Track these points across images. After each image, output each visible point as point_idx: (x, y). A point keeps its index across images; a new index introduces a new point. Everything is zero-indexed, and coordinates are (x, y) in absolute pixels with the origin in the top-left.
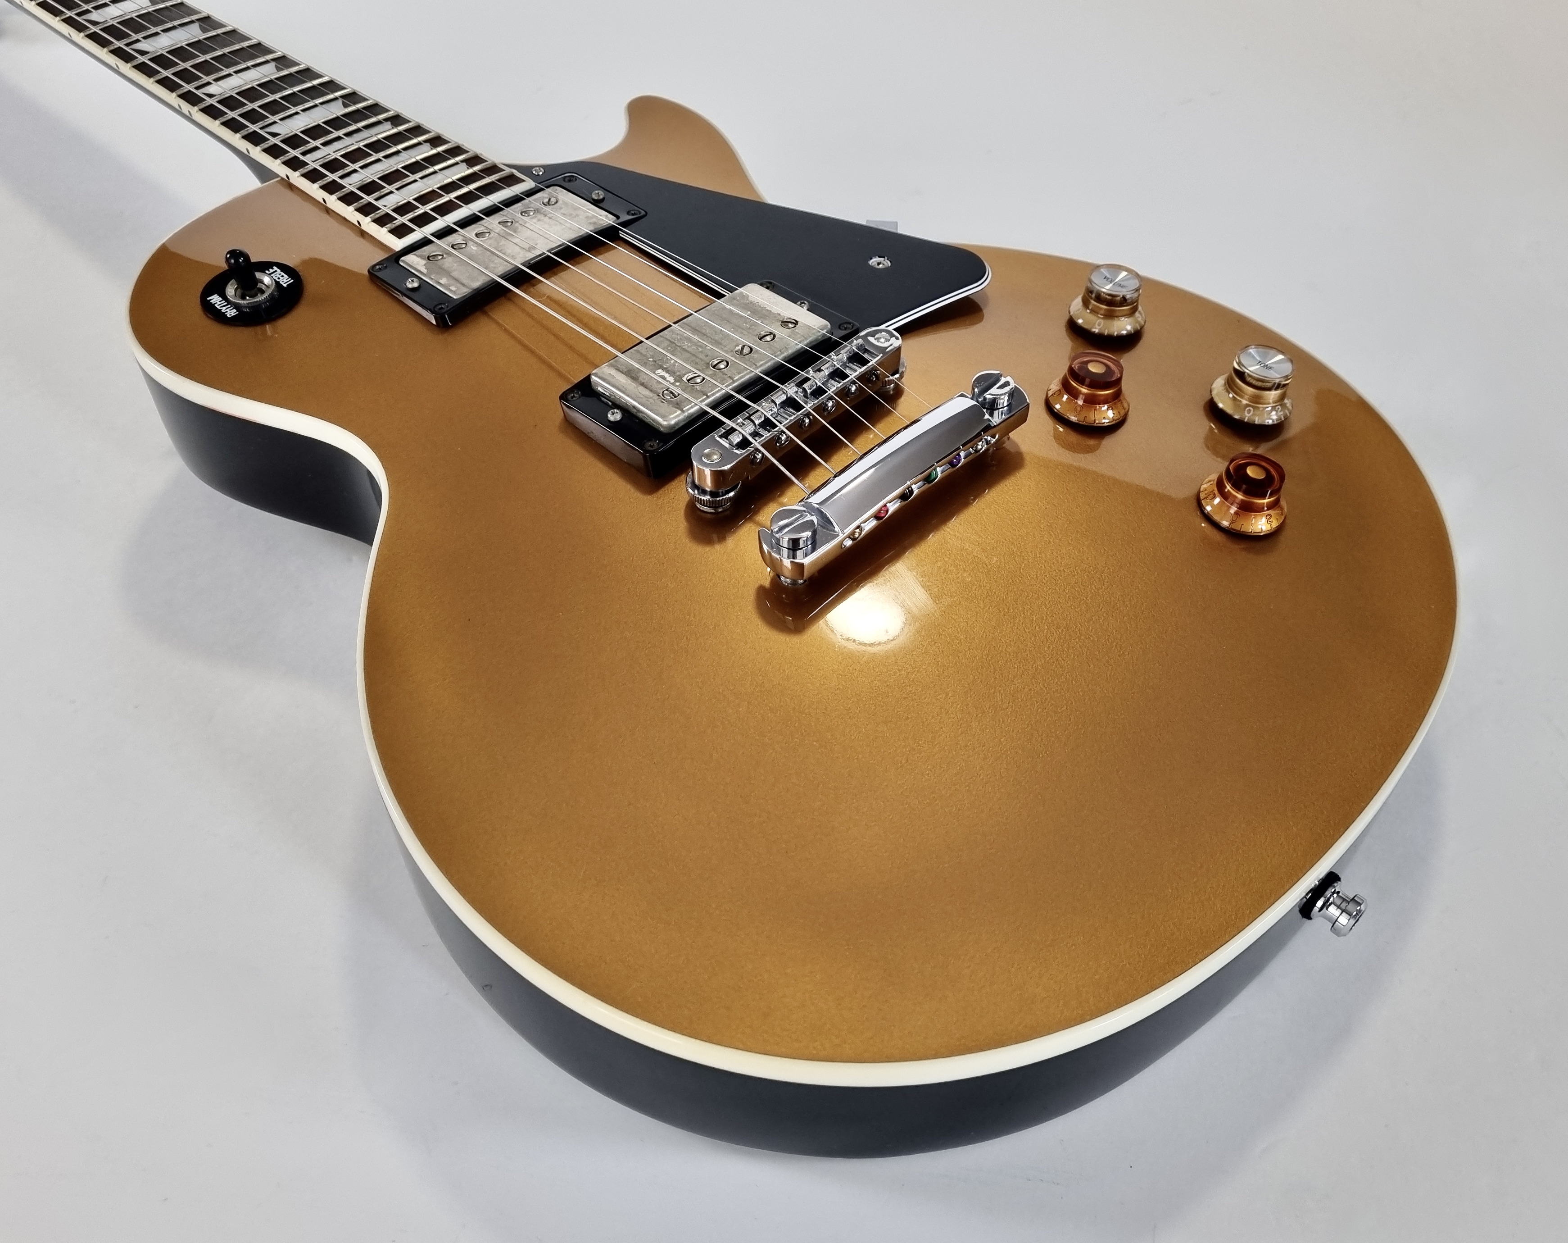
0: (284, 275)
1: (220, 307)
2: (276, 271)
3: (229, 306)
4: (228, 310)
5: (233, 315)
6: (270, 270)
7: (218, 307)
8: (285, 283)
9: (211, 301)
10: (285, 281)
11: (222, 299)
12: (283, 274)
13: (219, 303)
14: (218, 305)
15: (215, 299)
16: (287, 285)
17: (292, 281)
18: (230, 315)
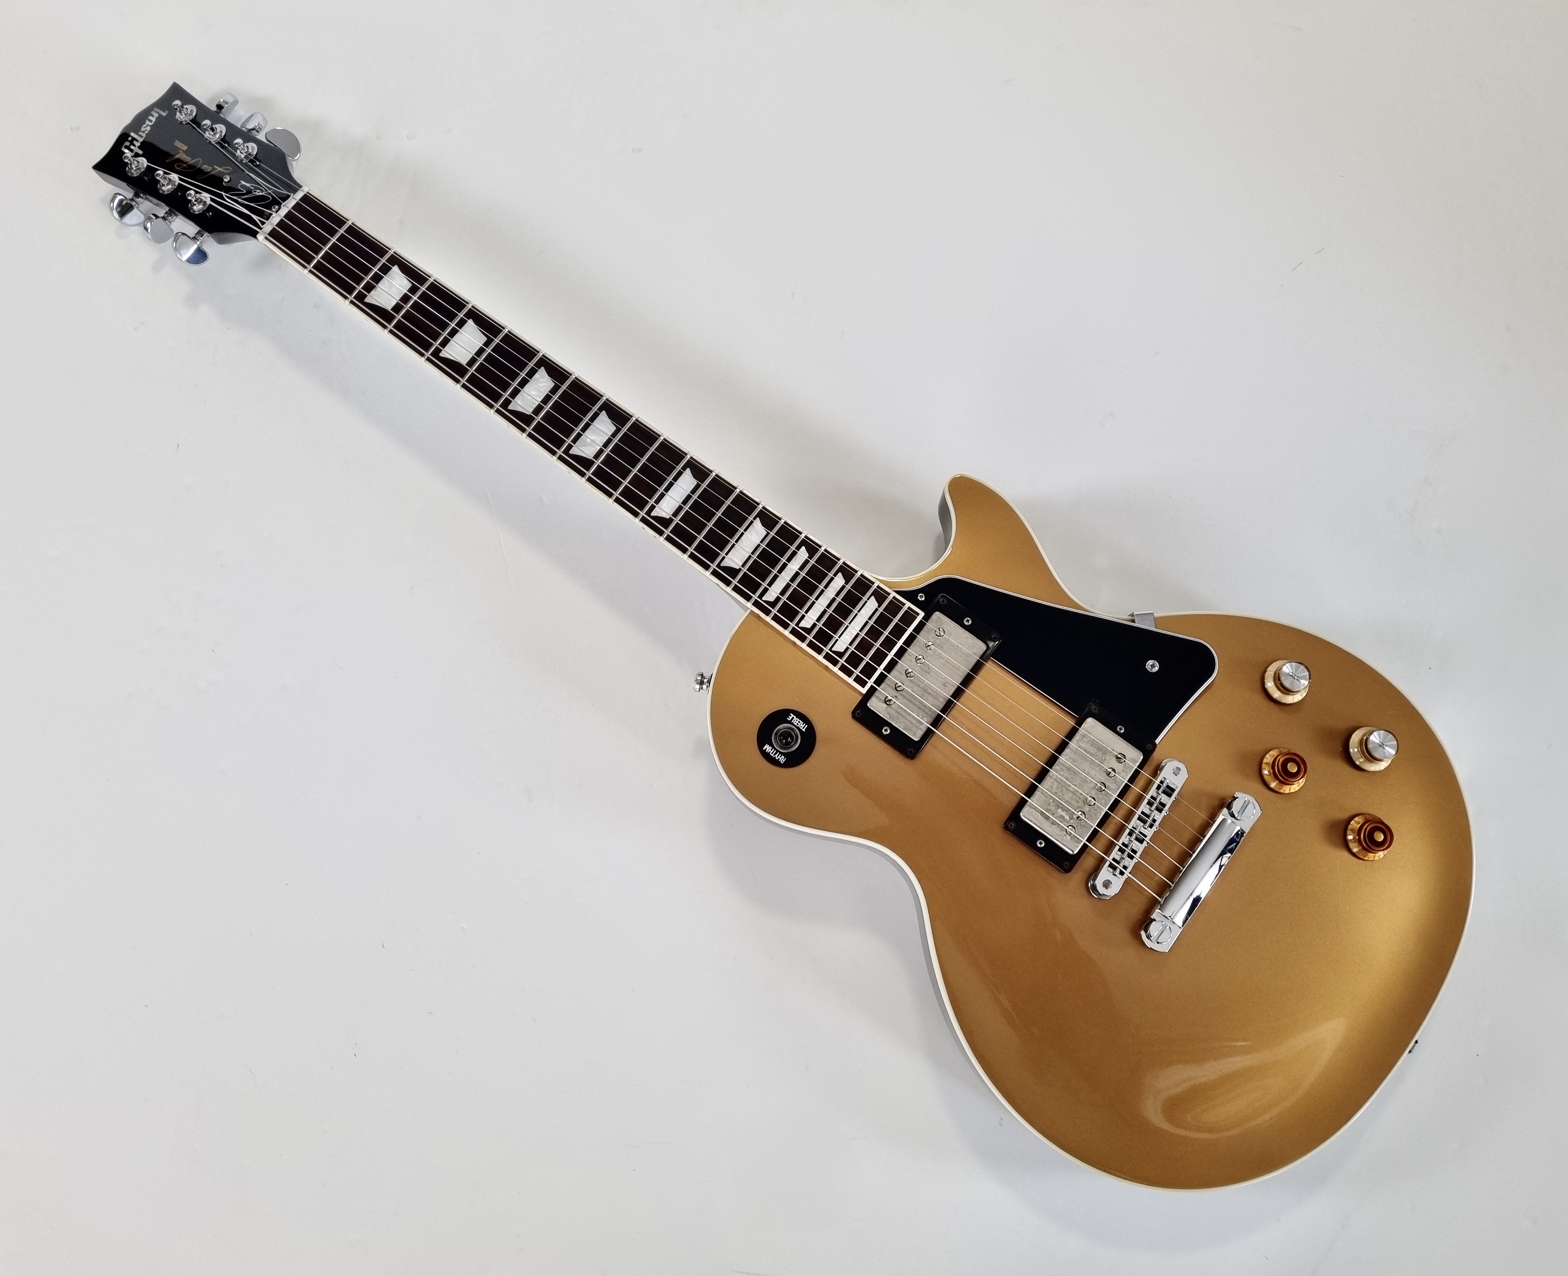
0: (800, 721)
1: (774, 755)
2: (793, 718)
3: (778, 753)
4: (779, 757)
5: (784, 761)
6: (789, 717)
7: (772, 755)
8: (803, 728)
9: (767, 751)
10: (803, 726)
11: (771, 748)
12: (798, 720)
13: (772, 752)
14: (772, 753)
15: (767, 748)
16: (805, 730)
17: (807, 726)
18: (782, 761)
